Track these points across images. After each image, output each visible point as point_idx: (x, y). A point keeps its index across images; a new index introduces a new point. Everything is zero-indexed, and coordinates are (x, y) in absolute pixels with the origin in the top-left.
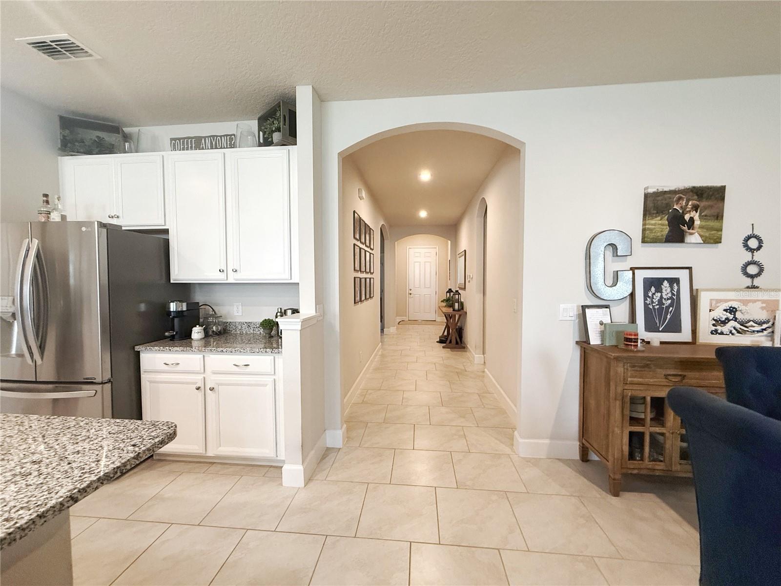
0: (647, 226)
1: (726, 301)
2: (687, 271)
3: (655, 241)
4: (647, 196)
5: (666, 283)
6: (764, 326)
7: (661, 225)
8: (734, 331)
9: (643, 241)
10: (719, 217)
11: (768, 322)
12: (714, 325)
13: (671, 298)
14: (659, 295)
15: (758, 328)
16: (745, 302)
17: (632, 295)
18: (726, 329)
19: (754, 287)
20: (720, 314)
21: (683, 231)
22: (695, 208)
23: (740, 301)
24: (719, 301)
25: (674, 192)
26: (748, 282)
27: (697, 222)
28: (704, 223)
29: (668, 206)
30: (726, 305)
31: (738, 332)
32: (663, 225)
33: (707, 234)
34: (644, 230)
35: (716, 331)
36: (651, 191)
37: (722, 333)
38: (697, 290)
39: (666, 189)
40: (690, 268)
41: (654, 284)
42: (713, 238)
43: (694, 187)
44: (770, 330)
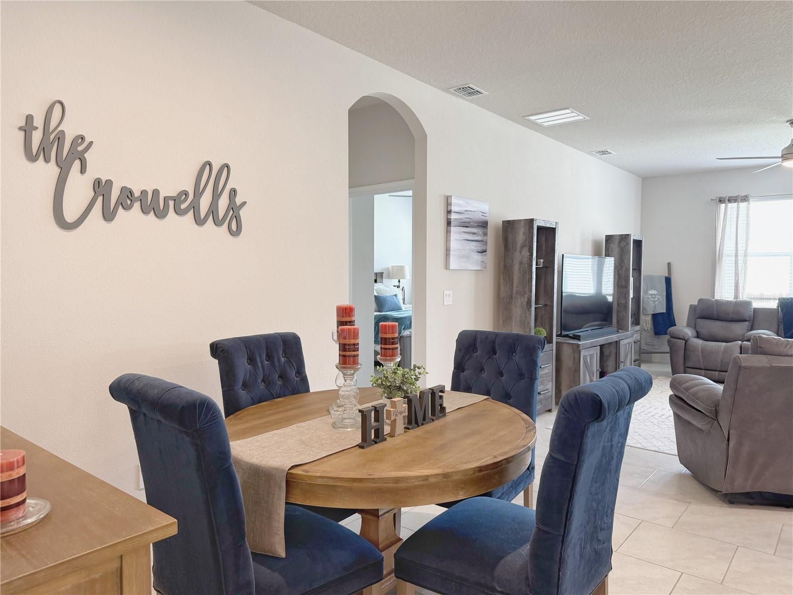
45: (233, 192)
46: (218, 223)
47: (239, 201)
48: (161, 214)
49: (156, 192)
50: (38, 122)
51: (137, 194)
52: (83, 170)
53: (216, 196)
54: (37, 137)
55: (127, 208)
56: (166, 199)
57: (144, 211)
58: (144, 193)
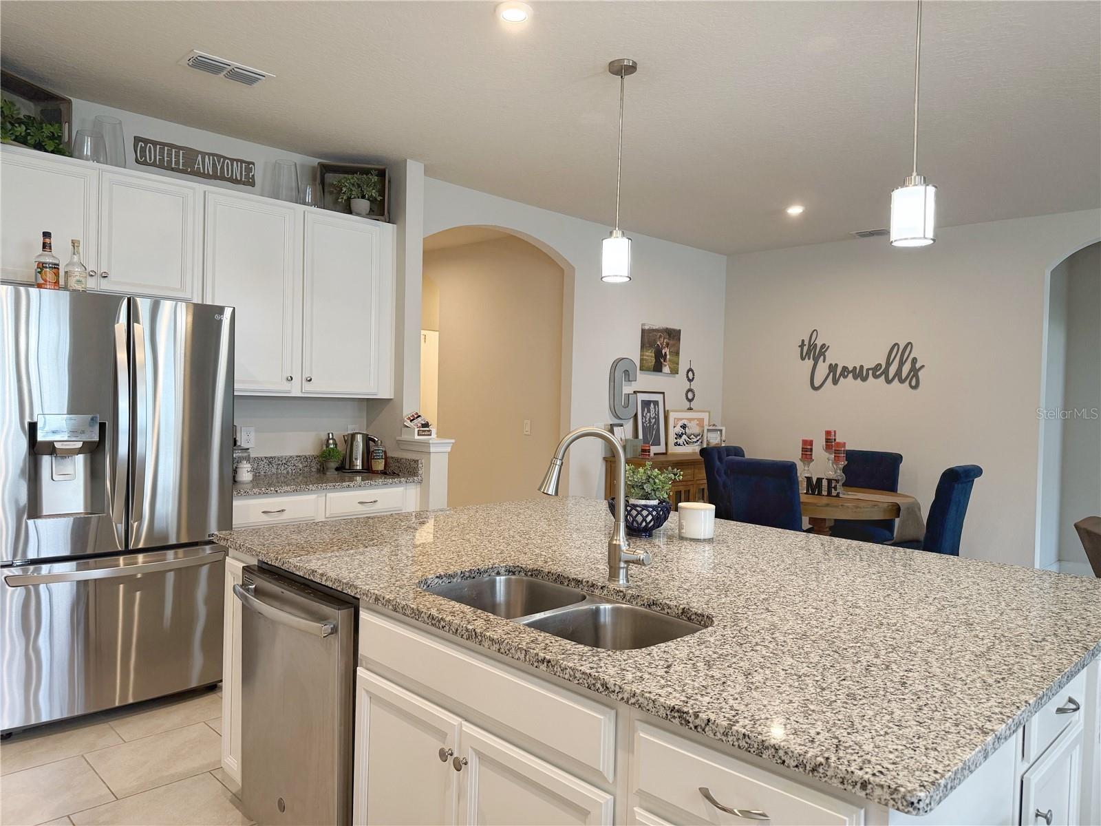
0: (645, 357)
1: (682, 419)
2: (662, 395)
3: (648, 370)
4: (643, 331)
5: (652, 405)
6: (698, 437)
7: (650, 354)
8: (685, 443)
9: (640, 370)
10: (677, 353)
11: (699, 435)
12: (676, 438)
13: (655, 418)
14: (648, 414)
15: (695, 440)
16: (690, 420)
17: (636, 415)
18: (680, 441)
19: (690, 409)
20: (679, 430)
21: (661, 362)
22: (668, 345)
23: (687, 419)
24: (679, 419)
25: (657, 331)
26: (687, 404)
27: (668, 357)
28: (672, 358)
29: (655, 341)
30: (681, 423)
31: (687, 443)
32: (652, 357)
33: (672, 366)
34: (642, 360)
35: (677, 443)
36: (647, 327)
37: (679, 445)
38: (668, 411)
39: (654, 328)
40: (663, 393)
41: (646, 404)
42: (675, 371)
43: (667, 328)
44: (700, 441)
45: (914, 360)
46: (902, 381)
47: (918, 366)
48: (864, 379)
49: (862, 367)
50: (806, 343)
51: (851, 369)
52: (824, 362)
53: (901, 364)
54: (805, 348)
55: (845, 377)
56: (868, 370)
57: (855, 378)
58: (855, 368)
